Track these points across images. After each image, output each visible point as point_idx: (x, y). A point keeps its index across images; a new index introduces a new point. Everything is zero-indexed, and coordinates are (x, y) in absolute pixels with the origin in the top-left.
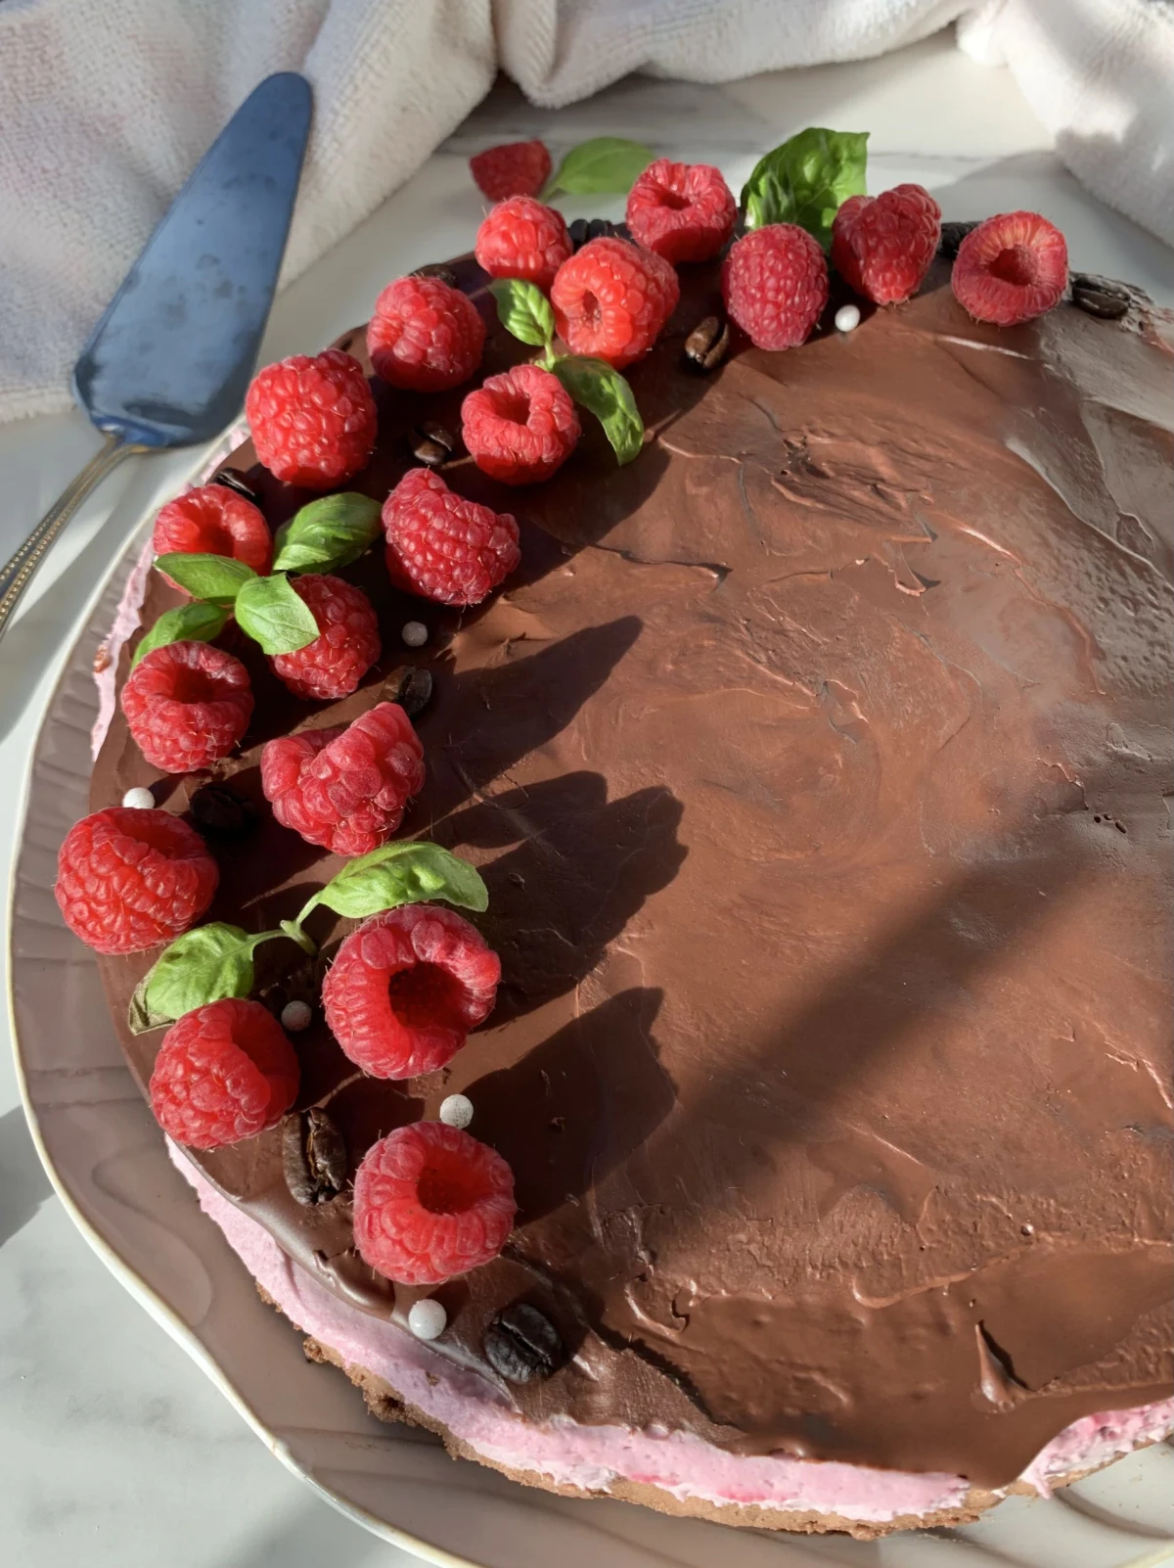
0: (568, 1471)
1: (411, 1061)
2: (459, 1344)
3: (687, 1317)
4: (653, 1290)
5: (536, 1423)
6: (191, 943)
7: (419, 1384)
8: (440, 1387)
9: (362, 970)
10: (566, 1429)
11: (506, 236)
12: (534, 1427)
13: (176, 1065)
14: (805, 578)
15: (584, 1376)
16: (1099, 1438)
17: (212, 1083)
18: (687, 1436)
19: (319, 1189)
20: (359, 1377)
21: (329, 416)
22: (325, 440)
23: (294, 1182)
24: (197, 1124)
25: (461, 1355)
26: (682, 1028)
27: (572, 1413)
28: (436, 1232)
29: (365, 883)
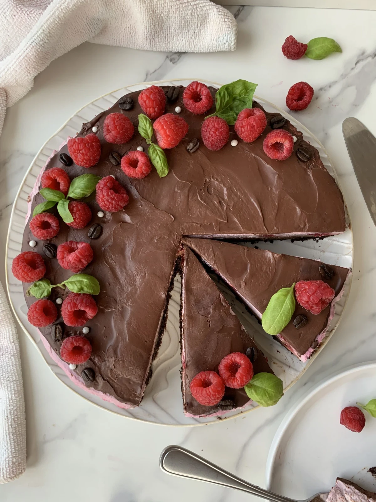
3: (118, 378)
4: (113, 372)
5: (88, 387)
6: (39, 284)
7: (70, 375)
8: (73, 377)
10: (93, 390)
14: (195, 224)
15: (98, 383)
18: (113, 397)
19: (57, 340)
23: (53, 336)
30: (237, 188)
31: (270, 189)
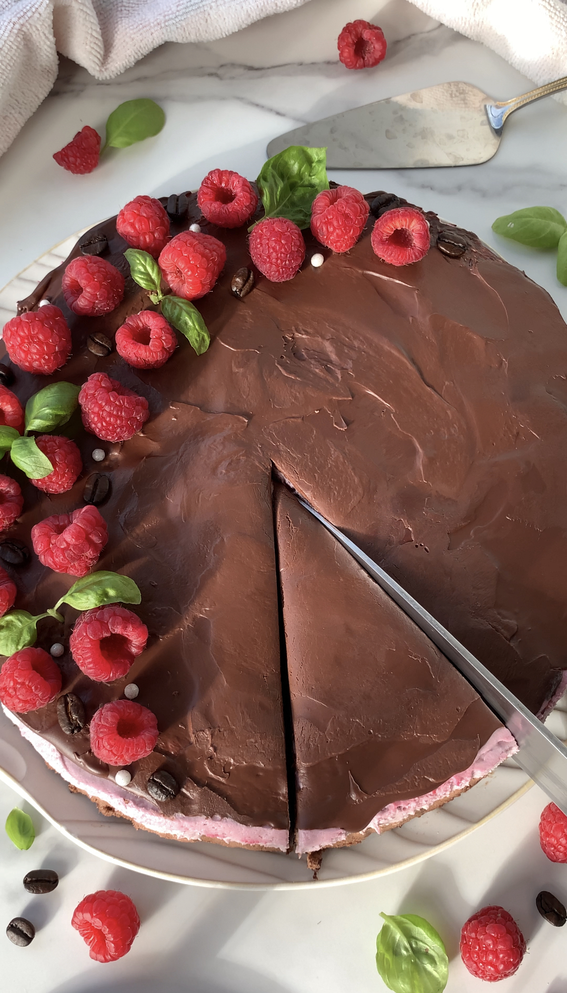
0: (182, 834)
1: (111, 675)
2: (137, 787)
3: (229, 773)
4: (216, 763)
5: (169, 817)
6: (7, 621)
7: (121, 803)
8: (130, 804)
9: (88, 640)
10: (181, 818)
11: (133, 225)
12: (168, 818)
13: (10, 681)
14: (291, 420)
15: (188, 797)
16: (398, 811)
17: (26, 688)
18: (229, 820)
19: (75, 728)
20: (95, 799)
21: (48, 345)
22: (47, 357)
23: (63, 725)
24: (21, 705)
25: (138, 792)
26: (228, 651)
27: (182, 812)
28: (126, 746)
29: (86, 597)
30: (349, 335)
31: (411, 319)
